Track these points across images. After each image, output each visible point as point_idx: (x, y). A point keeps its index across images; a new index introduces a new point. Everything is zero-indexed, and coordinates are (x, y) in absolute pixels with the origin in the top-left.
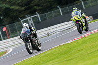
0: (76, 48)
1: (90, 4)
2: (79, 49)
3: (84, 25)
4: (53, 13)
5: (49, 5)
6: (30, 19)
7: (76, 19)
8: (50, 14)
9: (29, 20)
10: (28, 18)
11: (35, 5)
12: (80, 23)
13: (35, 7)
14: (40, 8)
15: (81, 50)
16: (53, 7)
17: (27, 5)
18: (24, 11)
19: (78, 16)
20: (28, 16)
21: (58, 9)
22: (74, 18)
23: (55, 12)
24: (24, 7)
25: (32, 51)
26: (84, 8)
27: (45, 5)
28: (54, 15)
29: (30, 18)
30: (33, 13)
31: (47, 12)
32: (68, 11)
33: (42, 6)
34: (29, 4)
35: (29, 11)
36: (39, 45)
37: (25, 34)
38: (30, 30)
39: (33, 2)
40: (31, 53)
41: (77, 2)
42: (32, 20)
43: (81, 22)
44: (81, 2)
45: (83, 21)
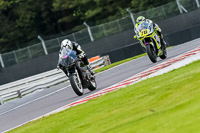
0: (76, 122)
1: (105, 32)
2: (82, 124)
3: (159, 46)
4: (29, 50)
5: (21, 35)
7: (145, 35)
8: (23, 52)
12: (152, 43)
14: (2, 40)
15: (88, 125)
16: (29, 38)
19: (148, 30)
21: (40, 41)
22: (140, 34)
23: (33, 48)
27: (12, 33)
28: (30, 56)
31: (17, 48)
33: (6, 37)
36: (92, 79)
38: (75, 53)
40: (80, 94)
41: (77, 28)
43: (154, 42)
44: (86, 27)
45: (158, 39)
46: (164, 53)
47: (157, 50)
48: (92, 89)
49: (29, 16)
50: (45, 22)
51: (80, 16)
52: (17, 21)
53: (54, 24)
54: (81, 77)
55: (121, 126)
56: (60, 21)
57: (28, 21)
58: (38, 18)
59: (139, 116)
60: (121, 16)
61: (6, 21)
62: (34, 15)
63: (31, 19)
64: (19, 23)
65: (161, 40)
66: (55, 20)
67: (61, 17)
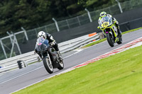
0: (79, 79)
2: (83, 81)
3: (116, 35)
4: (46, 28)
5: (40, 17)
6: (13, 38)
7: (106, 27)
9: (11, 40)
10: (10, 36)
11: (20, 18)
12: (111, 32)
13: (20, 20)
14: (27, 21)
15: (88, 82)
16: (46, 19)
17: (8, 17)
18: (5, 25)
19: (108, 23)
20: (10, 32)
21: (54, 22)
22: (102, 25)
24: (4, 19)
25: (51, 70)
26: (91, 21)
27: (34, 16)
29: (12, 35)
30: (17, 29)
31: (37, 27)
32: (68, 25)
33: (30, 19)
34: (11, 16)
35: (11, 25)
36: (61, 61)
37: (42, 46)
38: (48, 41)
39: (16, 13)
42: (15, 38)
44: (86, 12)
45: (115, 29)
46: (120, 39)
47: (115, 38)
48: (60, 68)
49: (46, 4)
50: (58, 8)
51: (82, 4)
52: (38, 7)
53: (64, 10)
54: (52, 60)
55: (111, 82)
56: (68, 7)
57: (45, 7)
58: (53, 6)
59: (124, 75)
60: (111, 4)
61: (30, 7)
62: (50, 3)
63: (48, 6)
64: (39, 9)
65: (118, 30)
66: (65, 7)
67: (69, 5)
